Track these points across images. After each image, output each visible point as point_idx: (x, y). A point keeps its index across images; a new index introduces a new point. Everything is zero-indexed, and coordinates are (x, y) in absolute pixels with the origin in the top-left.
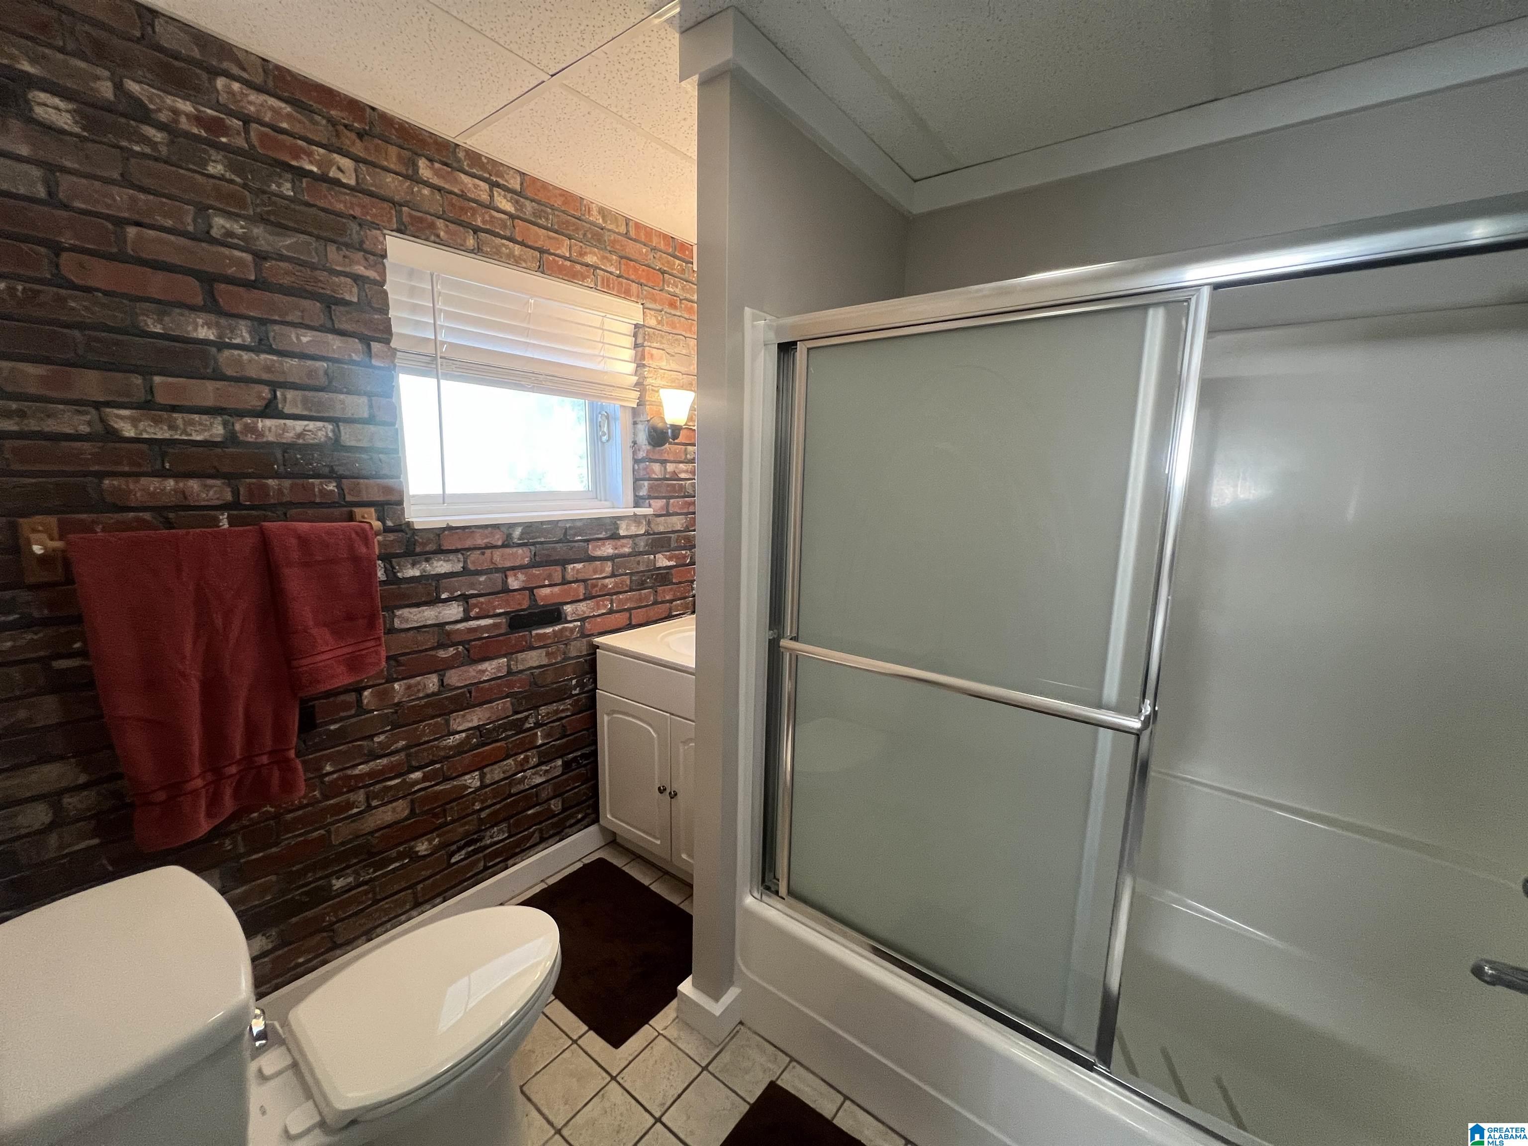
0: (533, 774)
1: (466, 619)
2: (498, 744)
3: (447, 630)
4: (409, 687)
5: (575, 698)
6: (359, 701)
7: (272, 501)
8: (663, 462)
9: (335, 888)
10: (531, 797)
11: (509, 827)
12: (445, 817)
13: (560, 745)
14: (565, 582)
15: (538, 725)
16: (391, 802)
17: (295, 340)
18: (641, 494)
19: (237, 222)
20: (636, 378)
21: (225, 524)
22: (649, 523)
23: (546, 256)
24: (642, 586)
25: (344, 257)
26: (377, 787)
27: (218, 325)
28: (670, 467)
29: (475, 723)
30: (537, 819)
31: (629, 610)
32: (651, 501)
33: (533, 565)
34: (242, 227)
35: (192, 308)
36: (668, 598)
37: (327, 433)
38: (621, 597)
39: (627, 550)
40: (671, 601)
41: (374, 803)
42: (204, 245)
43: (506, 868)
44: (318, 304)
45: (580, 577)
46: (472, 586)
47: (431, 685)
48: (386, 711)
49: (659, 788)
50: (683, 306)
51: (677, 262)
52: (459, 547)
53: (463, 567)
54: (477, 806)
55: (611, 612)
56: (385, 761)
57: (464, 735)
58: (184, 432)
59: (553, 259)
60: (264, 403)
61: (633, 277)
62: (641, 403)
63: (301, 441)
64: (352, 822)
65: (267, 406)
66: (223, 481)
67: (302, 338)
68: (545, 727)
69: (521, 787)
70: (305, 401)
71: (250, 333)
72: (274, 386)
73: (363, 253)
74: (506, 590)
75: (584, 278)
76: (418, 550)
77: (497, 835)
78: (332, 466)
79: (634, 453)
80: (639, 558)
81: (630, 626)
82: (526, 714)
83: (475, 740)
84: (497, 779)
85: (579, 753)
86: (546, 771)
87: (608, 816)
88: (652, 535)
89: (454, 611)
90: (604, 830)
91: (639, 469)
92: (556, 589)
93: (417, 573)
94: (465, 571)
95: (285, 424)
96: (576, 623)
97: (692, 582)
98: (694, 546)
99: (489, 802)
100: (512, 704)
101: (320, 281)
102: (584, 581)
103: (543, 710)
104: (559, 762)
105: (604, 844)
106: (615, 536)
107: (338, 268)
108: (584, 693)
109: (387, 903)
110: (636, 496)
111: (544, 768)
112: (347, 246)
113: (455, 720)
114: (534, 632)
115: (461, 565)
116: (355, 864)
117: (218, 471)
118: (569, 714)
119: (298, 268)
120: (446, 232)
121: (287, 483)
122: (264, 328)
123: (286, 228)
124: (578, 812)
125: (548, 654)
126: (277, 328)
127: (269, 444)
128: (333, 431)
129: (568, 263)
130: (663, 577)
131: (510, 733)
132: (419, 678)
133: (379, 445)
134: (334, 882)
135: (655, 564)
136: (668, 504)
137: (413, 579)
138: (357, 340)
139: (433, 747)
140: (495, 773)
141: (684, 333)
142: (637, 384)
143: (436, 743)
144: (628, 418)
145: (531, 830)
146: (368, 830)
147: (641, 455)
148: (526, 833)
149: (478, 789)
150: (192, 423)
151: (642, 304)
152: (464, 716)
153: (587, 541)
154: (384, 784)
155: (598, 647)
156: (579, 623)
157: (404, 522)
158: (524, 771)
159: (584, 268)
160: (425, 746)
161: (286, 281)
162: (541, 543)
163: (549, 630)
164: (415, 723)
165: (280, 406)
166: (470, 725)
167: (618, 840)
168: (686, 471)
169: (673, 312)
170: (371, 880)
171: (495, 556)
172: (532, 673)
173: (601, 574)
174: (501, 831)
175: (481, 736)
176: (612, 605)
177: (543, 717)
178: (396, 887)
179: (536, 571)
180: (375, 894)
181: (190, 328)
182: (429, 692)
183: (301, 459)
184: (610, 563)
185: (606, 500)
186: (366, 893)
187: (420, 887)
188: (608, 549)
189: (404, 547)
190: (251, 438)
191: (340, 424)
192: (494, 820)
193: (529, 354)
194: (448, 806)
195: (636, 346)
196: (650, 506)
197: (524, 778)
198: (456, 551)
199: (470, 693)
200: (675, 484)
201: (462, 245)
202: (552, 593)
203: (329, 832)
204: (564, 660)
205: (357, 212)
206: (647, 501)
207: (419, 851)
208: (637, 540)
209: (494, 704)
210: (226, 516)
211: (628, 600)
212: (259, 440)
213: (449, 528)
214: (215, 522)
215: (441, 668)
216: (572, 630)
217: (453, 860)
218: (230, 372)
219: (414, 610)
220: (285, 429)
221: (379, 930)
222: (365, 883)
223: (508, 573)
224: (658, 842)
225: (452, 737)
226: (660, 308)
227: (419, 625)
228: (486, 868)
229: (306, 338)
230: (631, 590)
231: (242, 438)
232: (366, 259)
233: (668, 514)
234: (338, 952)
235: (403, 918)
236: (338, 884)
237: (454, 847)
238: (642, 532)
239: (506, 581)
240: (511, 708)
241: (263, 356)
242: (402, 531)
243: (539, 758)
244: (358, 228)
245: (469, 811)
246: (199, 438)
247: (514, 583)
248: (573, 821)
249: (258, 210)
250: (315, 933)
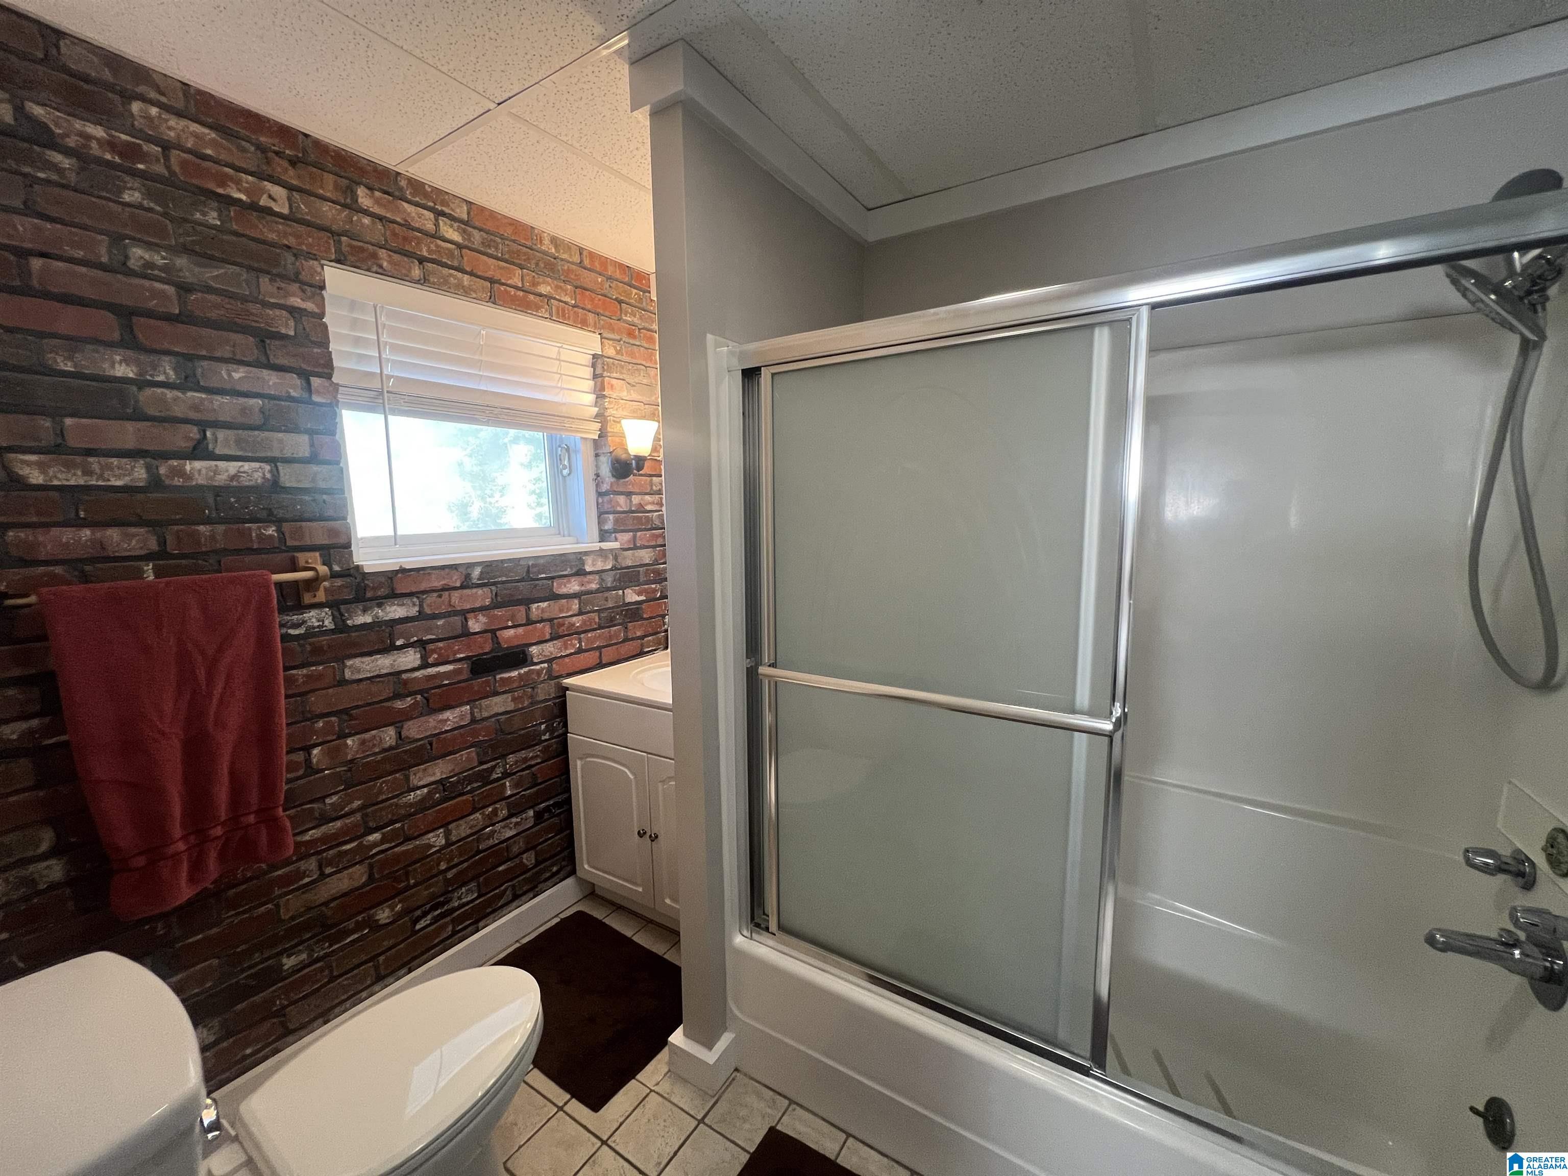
0: (503, 827)
1: (425, 665)
2: (464, 798)
3: (403, 679)
4: (363, 742)
5: (546, 743)
6: (308, 760)
7: (204, 549)
8: (629, 494)
9: (286, 967)
10: (501, 853)
11: (479, 886)
12: (408, 880)
13: (530, 795)
14: (529, 622)
15: (506, 775)
16: (346, 868)
17: (226, 377)
18: (606, 528)
19: (159, 253)
20: (597, 409)
21: (149, 573)
22: (616, 558)
23: (496, 286)
24: (611, 622)
25: (278, 288)
26: (331, 852)
27: (138, 363)
28: (636, 499)
29: (438, 777)
30: (510, 875)
31: (599, 648)
32: (618, 535)
33: (495, 605)
34: (164, 258)
35: (110, 345)
36: (639, 634)
37: (264, 474)
38: (589, 635)
39: (594, 586)
40: (642, 638)
41: (328, 870)
42: (119, 276)
43: (477, 931)
44: (251, 338)
45: (546, 616)
46: (429, 630)
47: (388, 739)
48: (338, 770)
49: (639, 832)
50: (642, 335)
51: (634, 291)
52: (414, 590)
53: (419, 612)
54: (443, 866)
55: (580, 651)
56: (339, 824)
57: (425, 790)
58: (101, 477)
59: (505, 290)
60: (190, 444)
61: (589, 307)
62: (603, 434)
63: (235, 483)
64: (303, 893)
65: (195, 448)
66: (146, 529)
67: (233, 374)
68: (514, 777)
69: (491, 842)
70: (238, 442)
71: (174, 369)
72: (203, 425)
73: (298, 285)
74: (466, 633)
75: (538, 308)
76: (369, 594)
77: (467, 895)
78: (270, 509)
79: (597, 485)
80: (606, 594)
81: (601, 665)
82: (493, 763)
83: (437, 795)
84: (463, 835)
85: (552, 802)
86: (517, 824)
87: (585, 867)
88: (619, 569)
89: (409, 659)
90: (581, 882)
91: (603, 502)
92: (520, 630)
93: (368, 619)
94: (422, 616)
95: (216, 466)
96: (542, 665)
97: (663, 616)
98: (666, 580)
99: (456, 860)
100: (478, 754)
101: (252, 314)
102: (551, 620)
103: (511, 759)
104: (531, 813)
105: (581, 897)
106: (581, 573)
107: (272, 300)
108: (555, 737)
109: (346, 979)
110: (601, 530)
111: (514, 820)
112: (283, 277)
113: (415, 774)
114: (498, 677)
115: (417, 609)
116: (309, 939)
117: (141, 517)
118: (539, 760)
119: (227, 300)
120: (389, 262)
121: (221, 528)
122: (190, 364)
123: (212, 258)
124: (553, 865)
125: (514, 699)
126: (205, 363)
127: (200, 487)
128: (271, 471)
129: (521, 294)
130: (633, 613)
131: (475, 785)
132: (373, 732)
133: (322, 485)
134: (285, 960)
135: (624, 600)
136: (635, 537)
137: (364, 626)
138: (295, 376)
139: (392, 805)
140: (461, 829)
141: (644, 363)
142: (597, 416)
143: (395, 800)
144: (589, 450)
145: (503, 888)
146: (323, 900)
147: (605, 487)
148: (498, 891)
149: (443, 848)
150: (110, 467)
151: (600, 334)
152: (425, 770)
153: (553, 578)
154: (338, 849)
155: (567, 689)
156: (546, 665)
157: (352, 566)
158: (493, 825)
159: (538, 298)
160: (384, 804)
161: (214, 314)
162: (503, 582)
163: (514, 674)
164: (371, 780)
165: (211, 446)
166: (433, 779)
167: (598, 891)
168: (653, 503)
169: (632, 341)
170: (327, 955)
171: (453, 598)
172: (498, 720)
173: (567, 612)
174: (469, 891)
175: (444, 790)
176: (581, 645)
177: (511, 766)
178: (356, 961)
179: (498, 612)
180: (331, 972)
181: (106, 365)
182: (387, 745)
183: (236, 502)
184: (576, 601)
185: (569, 536)
186: (322, 970)
187: (382, 958)
188: (574, 586)
189: (354, 592)
190: (178, 482)
191: (278, 464)
192: (461, 881)
193: (483, 387)
194: (410, 868)
195: (595, 376)
196: (616, 540)
197: (493, 832)
198: (410, 595)
199: (431, 744)
200: (641, 517)
201: (407, 276)
202: (516, 636)
203: (277, 906)
204: (532, 704)
205: (291, 241)
206: (613, 535)
207: (379, 920)
208: (604, 575)
209: (457, 755)
210: (151, 567)
211: (595, 638)
212: (185, 484)
213: (403, 571)
214: (139, 574)
215: (398, 720)
216: (539, 673)
217: (418, 927)
218: (152, 412)
219: (367, 659)
220: (216, 472)
221: (337, 1010)
222: (318, 960)
223: (468, 615)
224: (640, 889)
225: (412, 794)
226: (618, 337)
227: (372, 675)
228: (454, 933)
229: (239, 374)
230: (600, 628)
231: (168, 482)
232: (304, 291)
233: (635, 548)
234: (290, 1038)
235: (364, 994)
236: (289, 963)
237: (419, 912)
238: (609, 567)
239: (467, 624)
240: (475, 757)
241: (189, 394)
242: (350, 575)
243: (509, 811)
244: (293, 259)
245: (435, 871)
246: (119, 483)
247: (475, 625)
248: (548, 875)
249: (181, 240)
250: (264, 1019)
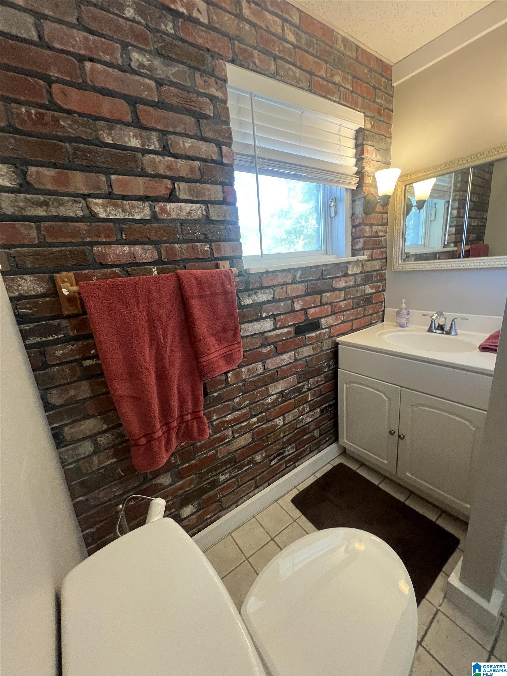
0: (307, 417)
1: (275, 329)
2: (291, 401)
3: (266, 336)
4: (249, 370)
5: (326, 373)
6: (227, 379)
7: (178, 258)
8: (371, 225)
9: (221, 480)
10: (305, 430)
11: (296, 445)
12: (268, 441)
13: (319, 400)
14: (322, 305)
15: (309, 389)
16: (243, 435)
17: (182, 146)
18: (357, 248)
19: (145, 56)
20: (356, 169)
21: (155, 273)
22: (363, 266)
23: (313, 77)
24: (358, 306)
25: (205, 82)
26: (237, 426)
27: (141, 137)
28: (374, 228)
29: (280, 390)
30: (308, 441)
31: (352, 321)
32: (365, 252)
33: (307, 294)
34: (148, 60)
35: (126, 124)
36: (370, 312)
37: (202, 211)
38: (348, 313)
39: (352, 283)
40: (372, 315)
41: (236, 435)
42: (128, 74)
43: (295, 467)
44: (193, 119)
45: (329, 302)
46: (277, 309)
47: (259, 369)
48: (239, 384)
49: (390, 432)
50: (385, 113)
51: (383, 79)
52: (271, 284)
53: (273, 298)
54: (282, 435)
55: (343, 322)
56: (240, 412)
57: (275, 396)
58: (130, 213)
59: (317, 80)
60: (168, 192)
61: (359, 92)
62: (360, 184)
63: (189, 218)
64: (227, 446)
65: (171, 194)
66: (153, 246)
67: (185, 144)
68: (312, 391)
69: (301, 424)
70: (190, 190)
71: (158, 141)
72: (174, 179)
73: (214, 78)
74: (293, 311)
75: (333, 94)
76: (251, 287)
77: (290, 450)
78: (206, 234)
79: (352, 222)
80: (357, 288)
81: (352, 331)
82: (303, 383)
83: (280, 399)
84: (290, 420)
85: (327, 405)
86: (313, 415)
87: (344, 440)
88: (364, 273)
89: (268, 325)
90: (340, 447)
91: (356, 231)
92: (317, 309)
93: (251, 302)
94: (274, 300)
95: (181, 206)
96: (326, 330)
97: (382, 302)
98: (385, 280)
99: (287, 433)
100: (297, 378)
101: (193, 101)
102: (331, 304)
103: (311, 381)
104: (318, 410)
105: (339, 454)
106: (346, 275)
107: (202, 91)
108: (331, 370)
109: (244, 487)
110: (352, 249)
111: (312, 413)
112: (206, 73)
113: (271, 388)
114: (307, 336)
115: (272, 296)
116: (229, 468)
117: (149, 238)
118: (323, 382)
119: (180, 91)
120: (259, 60)
121: (185, 246)
122: (165, 138)
123: (171, 59)
124: (327, 436)
125: (313, 349)
126: (172, 137)
127: (174, 220)
128: (205, 210)
129: (325, 83)
130: (368, 300)
131: (296, 395)
132: (253, 365)
133: (228, 218)
134: (220, 477)
135: (365, 292)
136: (372, 252)
137: (249, 306)
138: (214, 145)
139: (261, 403)
140: (289, 417)
141: (384, 134)
142: (356, 174)
143: (263, 401)
144: (347, 198)
145: (306, 447)
146: (234, 450)
147: (357, 222)
148: (304, 448)
149: (282, 426)
150: (133, 207)
151: (363, 113)
152: (275, 386)
153: (332, 278)
154: (240, 425)
155: (338, 344)
156: (328, 330)
157: (243, 270)
158: (302, 415)
159: (334, 86)
160: (258, 403)
161: (174, 101)
162: (310, 280)
163: (314, 334)
164: (252, 390)
165: (177, 194)
166: (278, 391)
167: (347, 452)
168: (382, 231)
169: (380, 118)
170: (236, 475)
171: (288, 289)
172: (306, 360)
173: (339, 299)
174: (292, 448)
175: (283, 397)
176: (344, 318)
177: (311, 385)
178: (248, 479)
179: (308, 298)
180: (238, 483)
181: (127, 139)
182: (259, 373)
183: (190, 229)
184: (343, 292)
185: (332, 254)
186: (234, 482)
187: (258, 478)
188: (342, 283)
189: (244, 286)
190: (164, 216)
191: (209, 205)
192: (289, 442)
193: (301, 154)
194: (269, 436)
195: (356, 146)
196: (364, 255)
197: (303, 419)
198: (269, 287)
199: (277, 372)
200: (376, 240)
201: (268, 70)
202: (316, 312)
203: (217, 451)
204: (321, 351)
205: (209, 45)
206: (362, 252)
207: (256, 460)
208: (357, 276)
209: (289, 378)
210: (156, 269)
211: (351, 315)
212: (168, 218)
213: (267, 272)
214: (151, 272)
215: (263, 358)
216: (324, 334)
217: (272, 464)
218: (150, 171)
219: (250, 324)
220: (181, 210)
221: (241, 501)
222: (233, 477)
223: (295, 300)
225: (269, 398)
226: (372, 115)
227: (252, 333)
228: (286, 467)
229: (188, 143)
230: (353, 309)
231: (160, 217)
232: (217, 83)
233: (372, 260)
234: (224, 512)
235: (251, 494)
236: (222, 478)
237: (272, 457)
238: (359, 272)
239: (294, 305)
240: (296, 380)
241: (167, 158)
242: (242, 275)
243: (310, 408)
244: (211, 58)
245: (279, 437)
246: (138, 217)
247: (297, 307)
248: (324, 441)
249: (156, 46)
250: (214, 503)
